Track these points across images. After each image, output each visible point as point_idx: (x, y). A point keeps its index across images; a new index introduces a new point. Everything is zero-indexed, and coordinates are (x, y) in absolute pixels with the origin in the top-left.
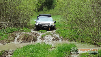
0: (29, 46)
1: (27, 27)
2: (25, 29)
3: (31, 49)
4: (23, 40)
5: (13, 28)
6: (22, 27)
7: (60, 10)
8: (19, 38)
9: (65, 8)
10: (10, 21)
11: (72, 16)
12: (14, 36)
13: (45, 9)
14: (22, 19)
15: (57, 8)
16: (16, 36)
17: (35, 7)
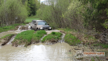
0: (24, 32)
1: (24, 23)
2: (23, 24)
3: (25, 33)
4: (22, 29)
5: (18, 24)
6: (22, 23)
7: (39, 15)
8: (20, 28)
9: (41, 15)
10: (16, 21)
11: (43, 18)
12: (18, 27)
13: (32, 15)
14: (21, 20)
15: (37, 15)
16: (19, 27)
17: (27, 15)
